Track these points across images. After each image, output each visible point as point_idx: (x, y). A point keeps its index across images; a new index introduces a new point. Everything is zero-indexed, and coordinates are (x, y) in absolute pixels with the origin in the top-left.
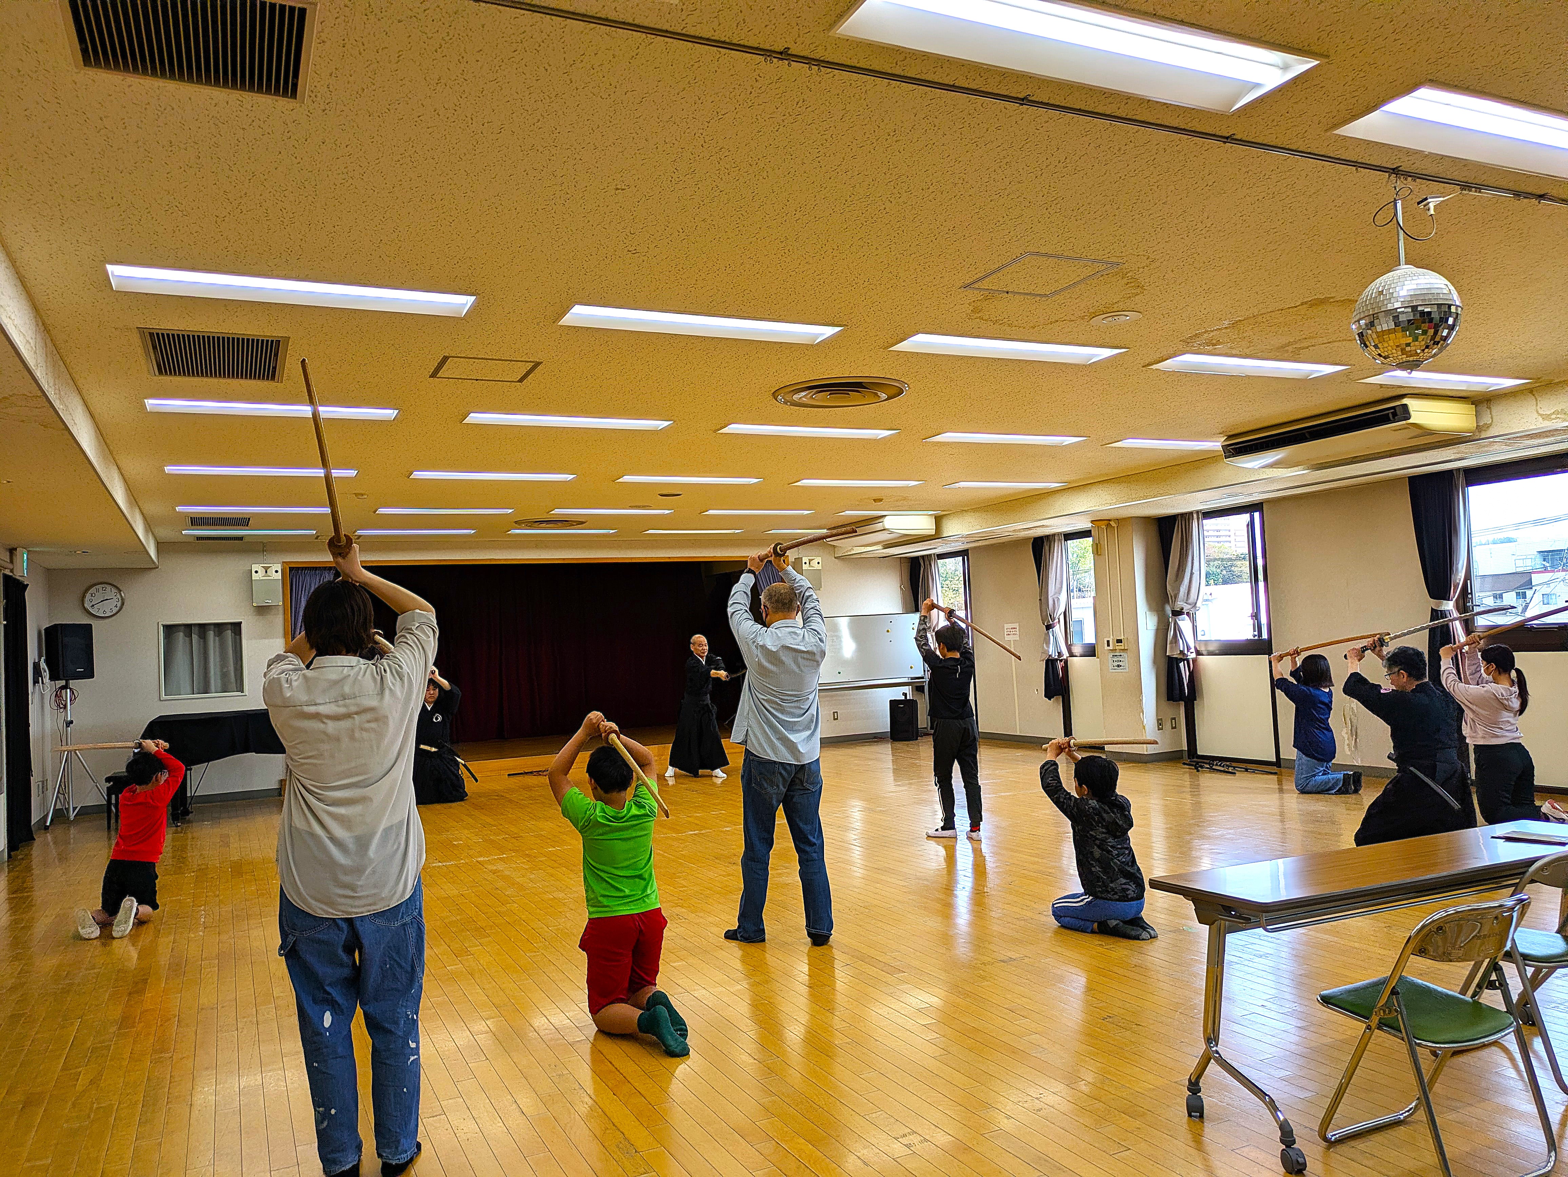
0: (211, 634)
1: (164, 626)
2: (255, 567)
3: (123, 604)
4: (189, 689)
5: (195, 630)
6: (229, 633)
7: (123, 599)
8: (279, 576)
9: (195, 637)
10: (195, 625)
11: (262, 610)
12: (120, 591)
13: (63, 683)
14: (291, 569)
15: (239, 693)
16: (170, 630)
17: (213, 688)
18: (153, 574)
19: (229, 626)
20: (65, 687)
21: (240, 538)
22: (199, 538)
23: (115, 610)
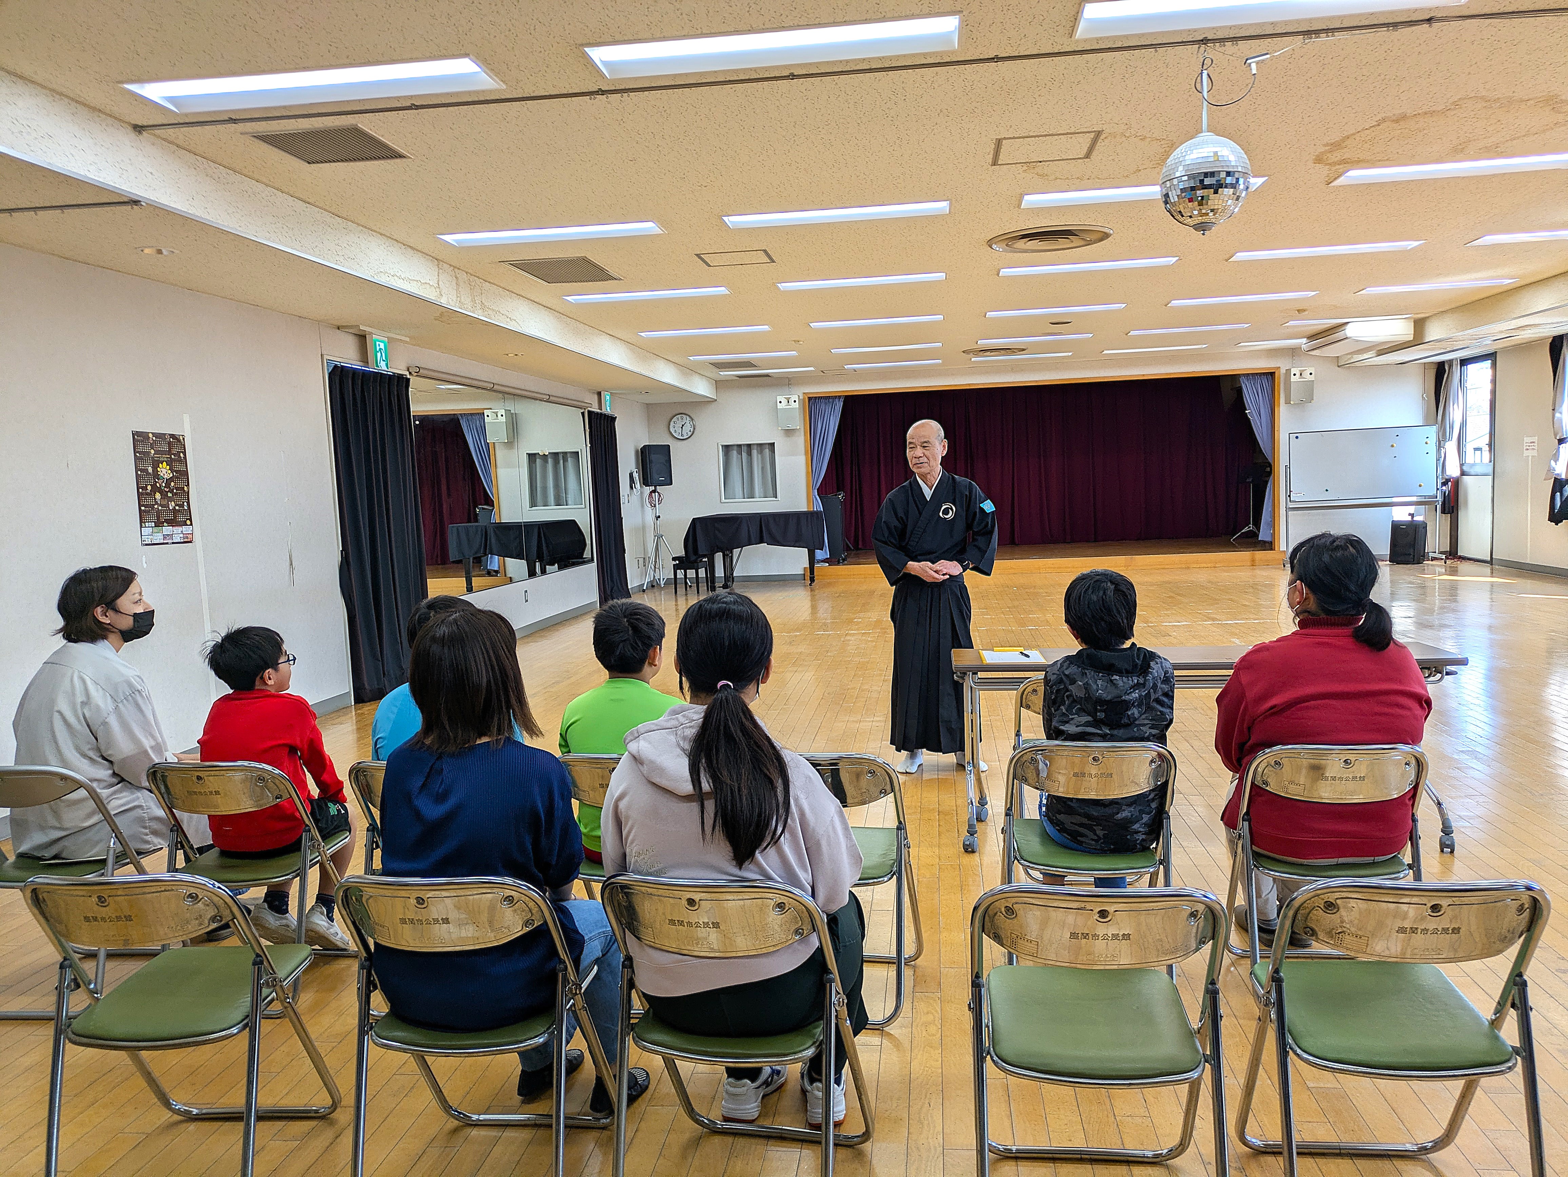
0: (755, 452)
1: (722, 446)
2: (779, 398)
3: (694, 429)
4: (741, 495)
5: (744, 449)
6: (767, 451)
7: (694, 426)
8: (796, 405)
9: (744, 455)
10: (744, 445)
11: (789, 432)
12: (692, 420)
13: (653, 488)
14: (810, 399)
15: (774, 499)
16: (727, 448)
17: (757, 494)
18: (713, 405)
19: (767, 446)
20: (654, 491)
21: (767, 376)
22: (740, 377)
23: (690, 434)
